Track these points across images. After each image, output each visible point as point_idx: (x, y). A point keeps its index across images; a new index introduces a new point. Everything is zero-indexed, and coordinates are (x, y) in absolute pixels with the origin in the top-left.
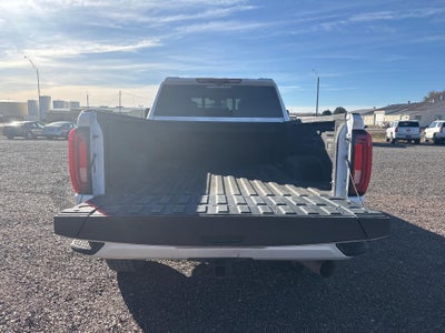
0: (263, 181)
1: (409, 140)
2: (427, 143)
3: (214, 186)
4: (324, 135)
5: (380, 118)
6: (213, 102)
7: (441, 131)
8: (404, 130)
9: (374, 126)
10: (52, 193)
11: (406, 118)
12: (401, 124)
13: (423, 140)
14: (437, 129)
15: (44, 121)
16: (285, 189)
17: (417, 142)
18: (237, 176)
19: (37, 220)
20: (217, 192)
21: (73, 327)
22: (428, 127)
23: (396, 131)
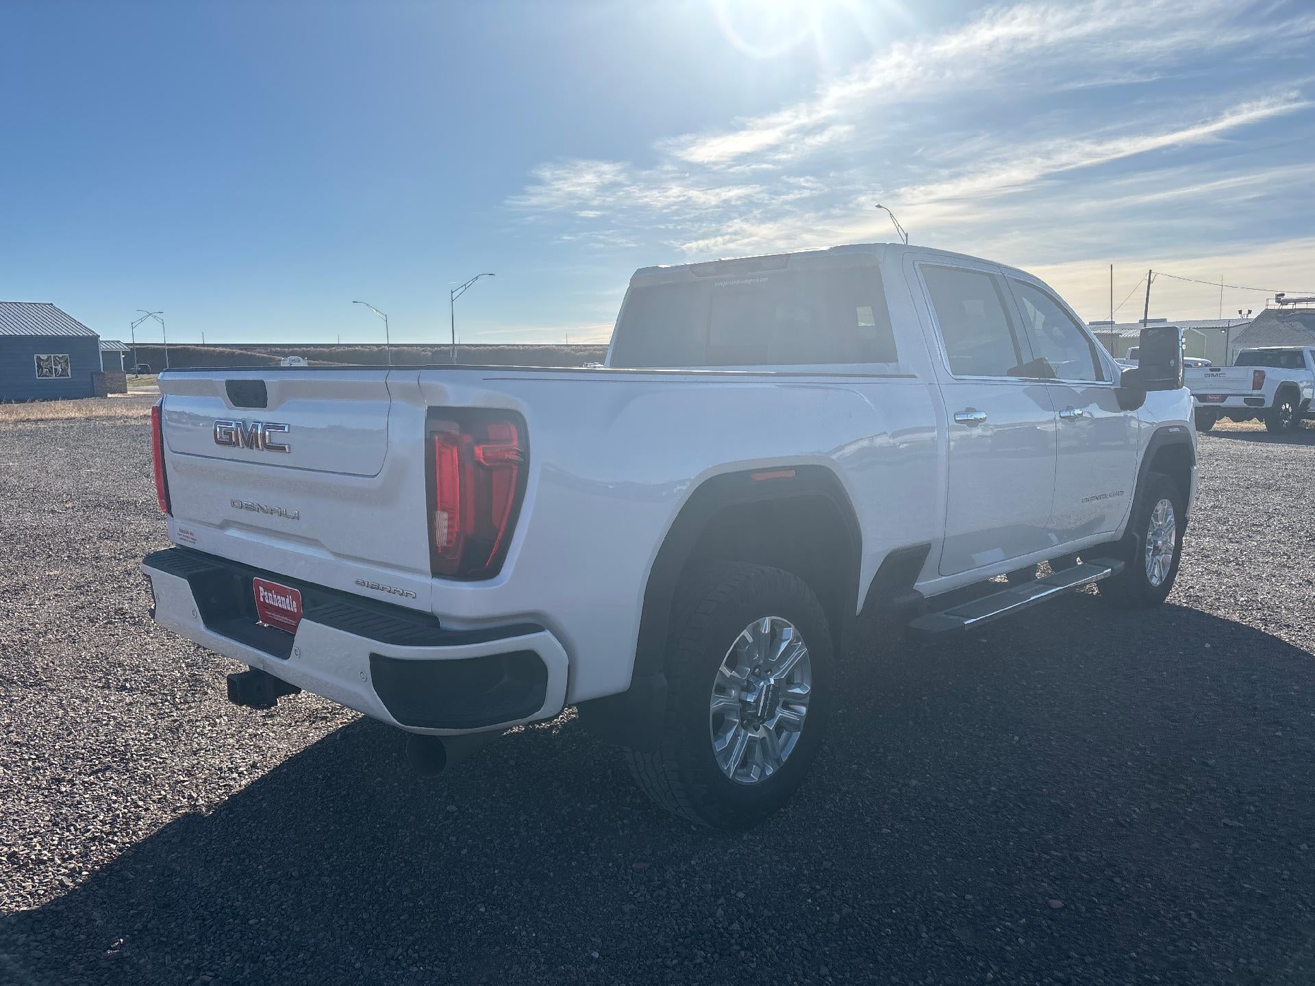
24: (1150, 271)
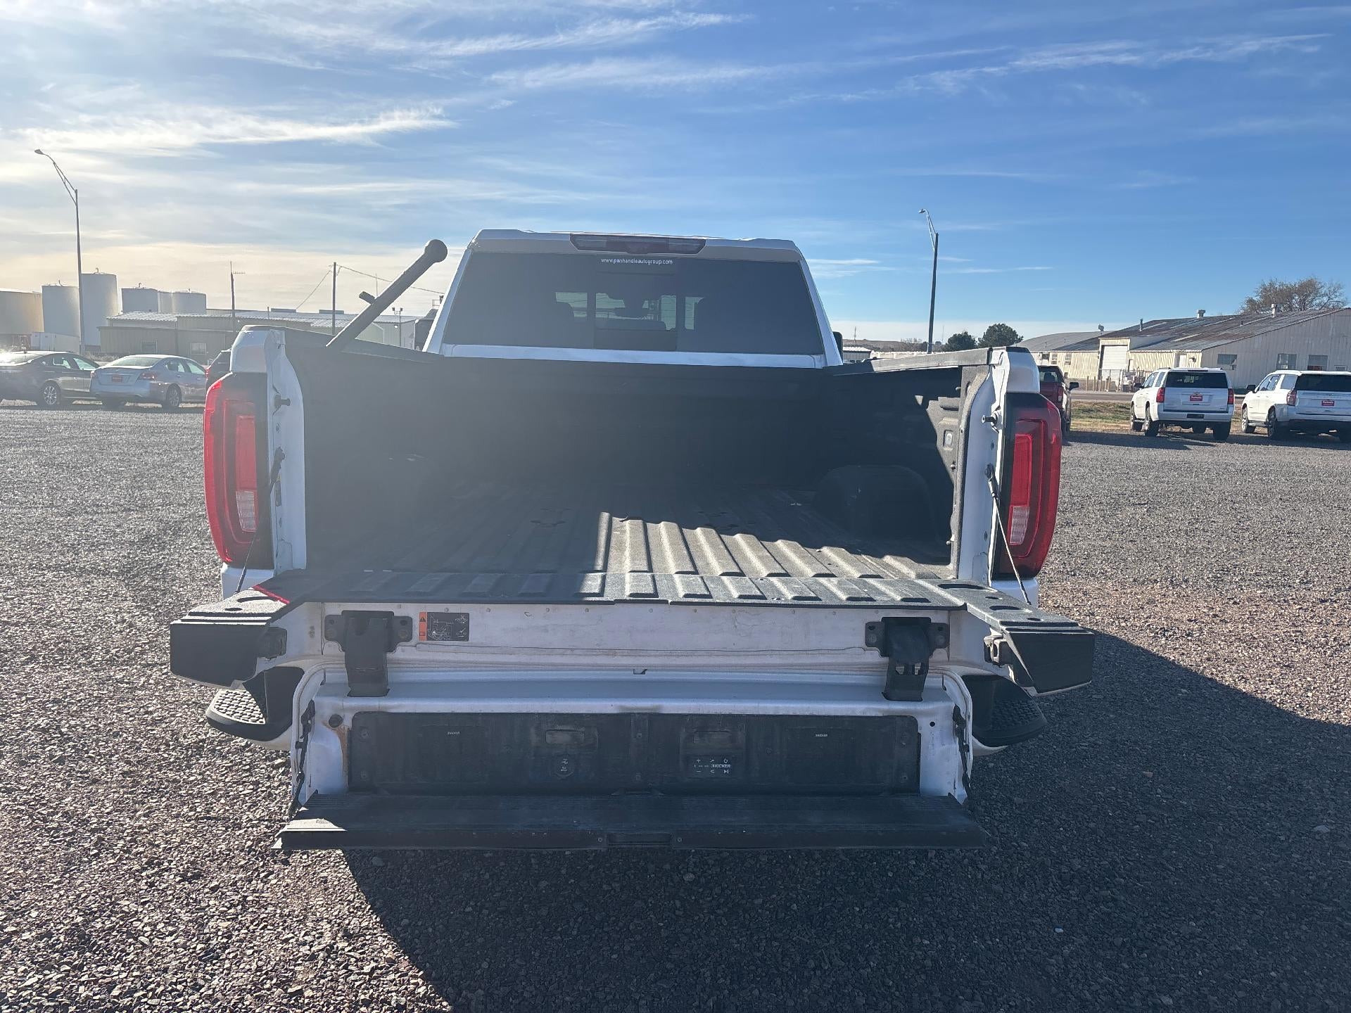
0: (761, 538)
1: (1199, 427)
2: (1251, 437)
3: (621, 549)
4: (934, 408)
5: (1118, 358)
6: (620, 304)
7: (1292, 402)
8: (1182, 397)
9: (1097, 384)
10: (127, 573)
11: (1191, 361)
12: (1175, 379)
13: (1238, 428)
14: (1280, 396)
15: (94, 352)
16: (820, 559)
17: (1221, 432)
18: (686, 522)
19: (87, 650)
20: (628, 565)
21: (207, 951)
22: (1252, 388)
23: (1160, 399)
24: (335, 264)
